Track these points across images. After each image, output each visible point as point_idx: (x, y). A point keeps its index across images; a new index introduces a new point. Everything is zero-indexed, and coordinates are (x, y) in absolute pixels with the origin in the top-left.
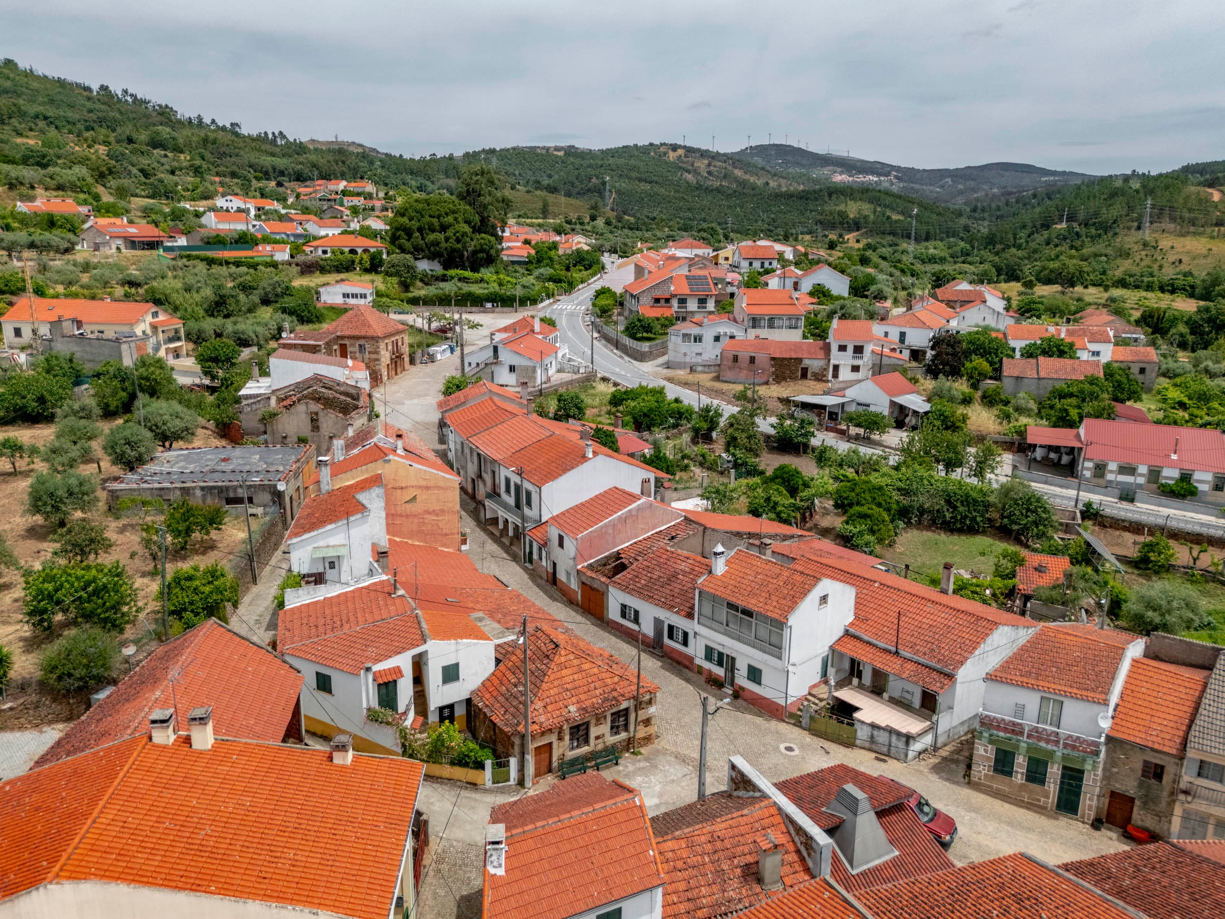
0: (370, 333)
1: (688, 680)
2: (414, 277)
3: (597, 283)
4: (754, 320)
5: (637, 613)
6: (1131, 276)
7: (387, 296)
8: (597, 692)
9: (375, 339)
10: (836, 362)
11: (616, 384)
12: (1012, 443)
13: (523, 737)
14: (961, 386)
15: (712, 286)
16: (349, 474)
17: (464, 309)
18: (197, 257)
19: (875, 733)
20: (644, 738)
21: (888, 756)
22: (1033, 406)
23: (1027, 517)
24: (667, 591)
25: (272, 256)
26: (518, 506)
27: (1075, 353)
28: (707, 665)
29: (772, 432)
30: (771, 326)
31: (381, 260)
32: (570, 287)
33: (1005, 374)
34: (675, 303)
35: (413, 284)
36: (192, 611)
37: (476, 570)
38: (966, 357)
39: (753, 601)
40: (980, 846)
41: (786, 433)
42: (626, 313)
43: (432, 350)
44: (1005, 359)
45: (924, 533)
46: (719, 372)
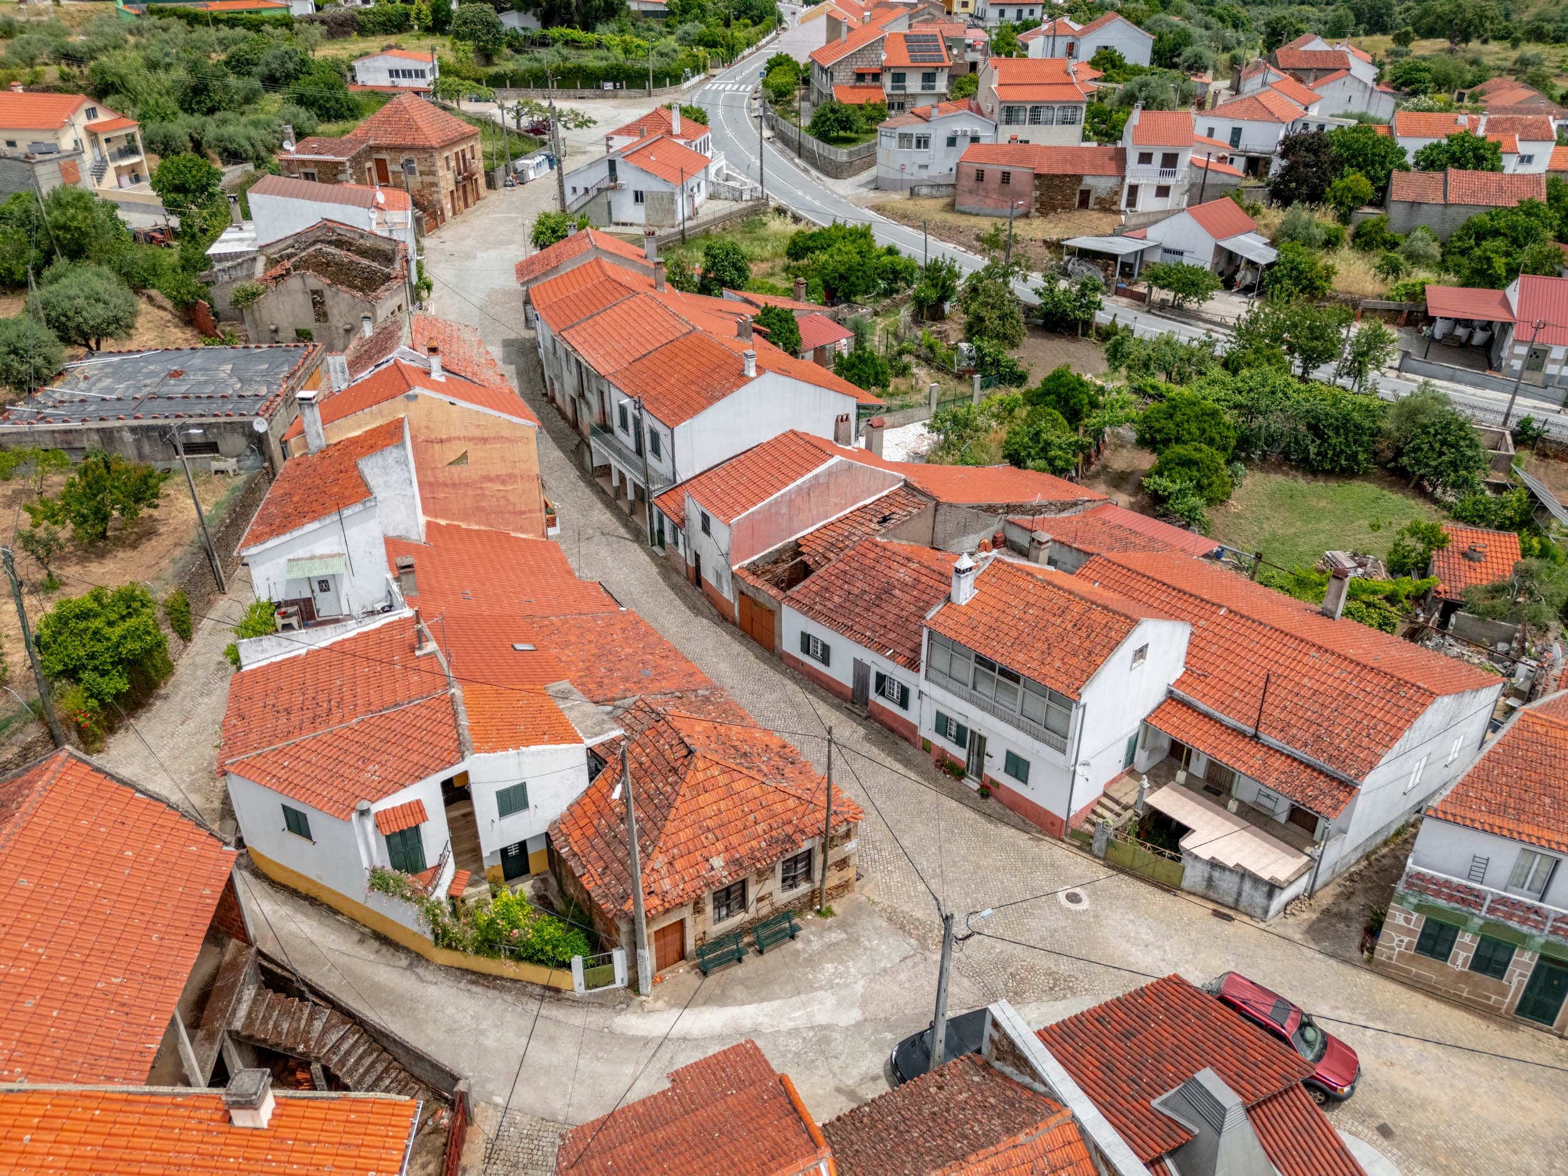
0: (420, 142)
1: (907, 763)
2: (497, 41)
3: (770, 47)
4: (1009, 110)
5: (826, 649)
6: (1549, 21)
7: (457, 74)
8: (760, 828)
9: (427, 150)
10: (1134, 182)
11: (796, 219)
12: (1400, 312)
13: (632, 921)
14: (1324, 219)
15: (944, 49)
16: (352, 419)
17: (572, 92)
18: (174, 13)
19: (1216, 874)
20: (838, 887)
21: (1235, 908)
22: (1435, 250)
23: (1441, 454)
24: (876, 618)
25: (288, 8)
26: (640, 451)
27: (1500, 159)
28: (939, 741)
29: (1036, 301)
30: (1035, 121)
31: (449, 13)
32: (730, 53)
33: (1394, 198)
34: (887, 81)
35: (497, 52)
36: (95, 669)
37: (570, 572)
38: (1335, 170)
39: (1021, 657)
40: (1394, 1090)
41: (1057, 304)
42: (814, 97)
43: (521, 163)
44: (1395, 173)
45: (1272, 476)
46: (954, 197)
